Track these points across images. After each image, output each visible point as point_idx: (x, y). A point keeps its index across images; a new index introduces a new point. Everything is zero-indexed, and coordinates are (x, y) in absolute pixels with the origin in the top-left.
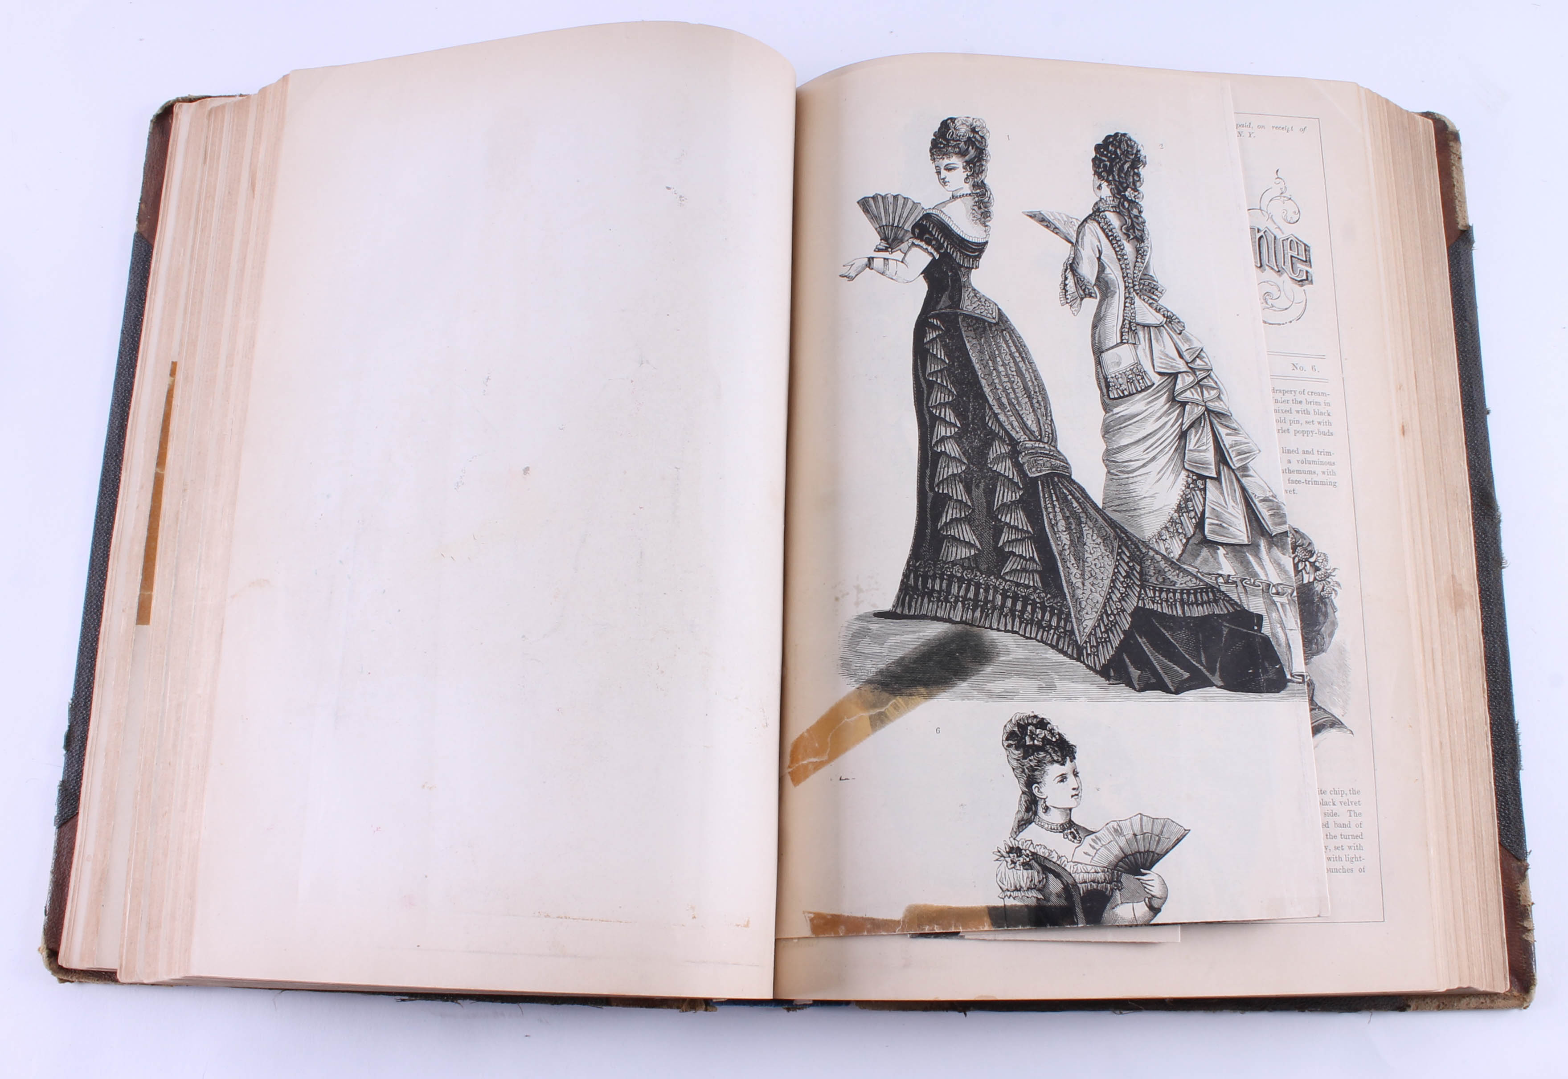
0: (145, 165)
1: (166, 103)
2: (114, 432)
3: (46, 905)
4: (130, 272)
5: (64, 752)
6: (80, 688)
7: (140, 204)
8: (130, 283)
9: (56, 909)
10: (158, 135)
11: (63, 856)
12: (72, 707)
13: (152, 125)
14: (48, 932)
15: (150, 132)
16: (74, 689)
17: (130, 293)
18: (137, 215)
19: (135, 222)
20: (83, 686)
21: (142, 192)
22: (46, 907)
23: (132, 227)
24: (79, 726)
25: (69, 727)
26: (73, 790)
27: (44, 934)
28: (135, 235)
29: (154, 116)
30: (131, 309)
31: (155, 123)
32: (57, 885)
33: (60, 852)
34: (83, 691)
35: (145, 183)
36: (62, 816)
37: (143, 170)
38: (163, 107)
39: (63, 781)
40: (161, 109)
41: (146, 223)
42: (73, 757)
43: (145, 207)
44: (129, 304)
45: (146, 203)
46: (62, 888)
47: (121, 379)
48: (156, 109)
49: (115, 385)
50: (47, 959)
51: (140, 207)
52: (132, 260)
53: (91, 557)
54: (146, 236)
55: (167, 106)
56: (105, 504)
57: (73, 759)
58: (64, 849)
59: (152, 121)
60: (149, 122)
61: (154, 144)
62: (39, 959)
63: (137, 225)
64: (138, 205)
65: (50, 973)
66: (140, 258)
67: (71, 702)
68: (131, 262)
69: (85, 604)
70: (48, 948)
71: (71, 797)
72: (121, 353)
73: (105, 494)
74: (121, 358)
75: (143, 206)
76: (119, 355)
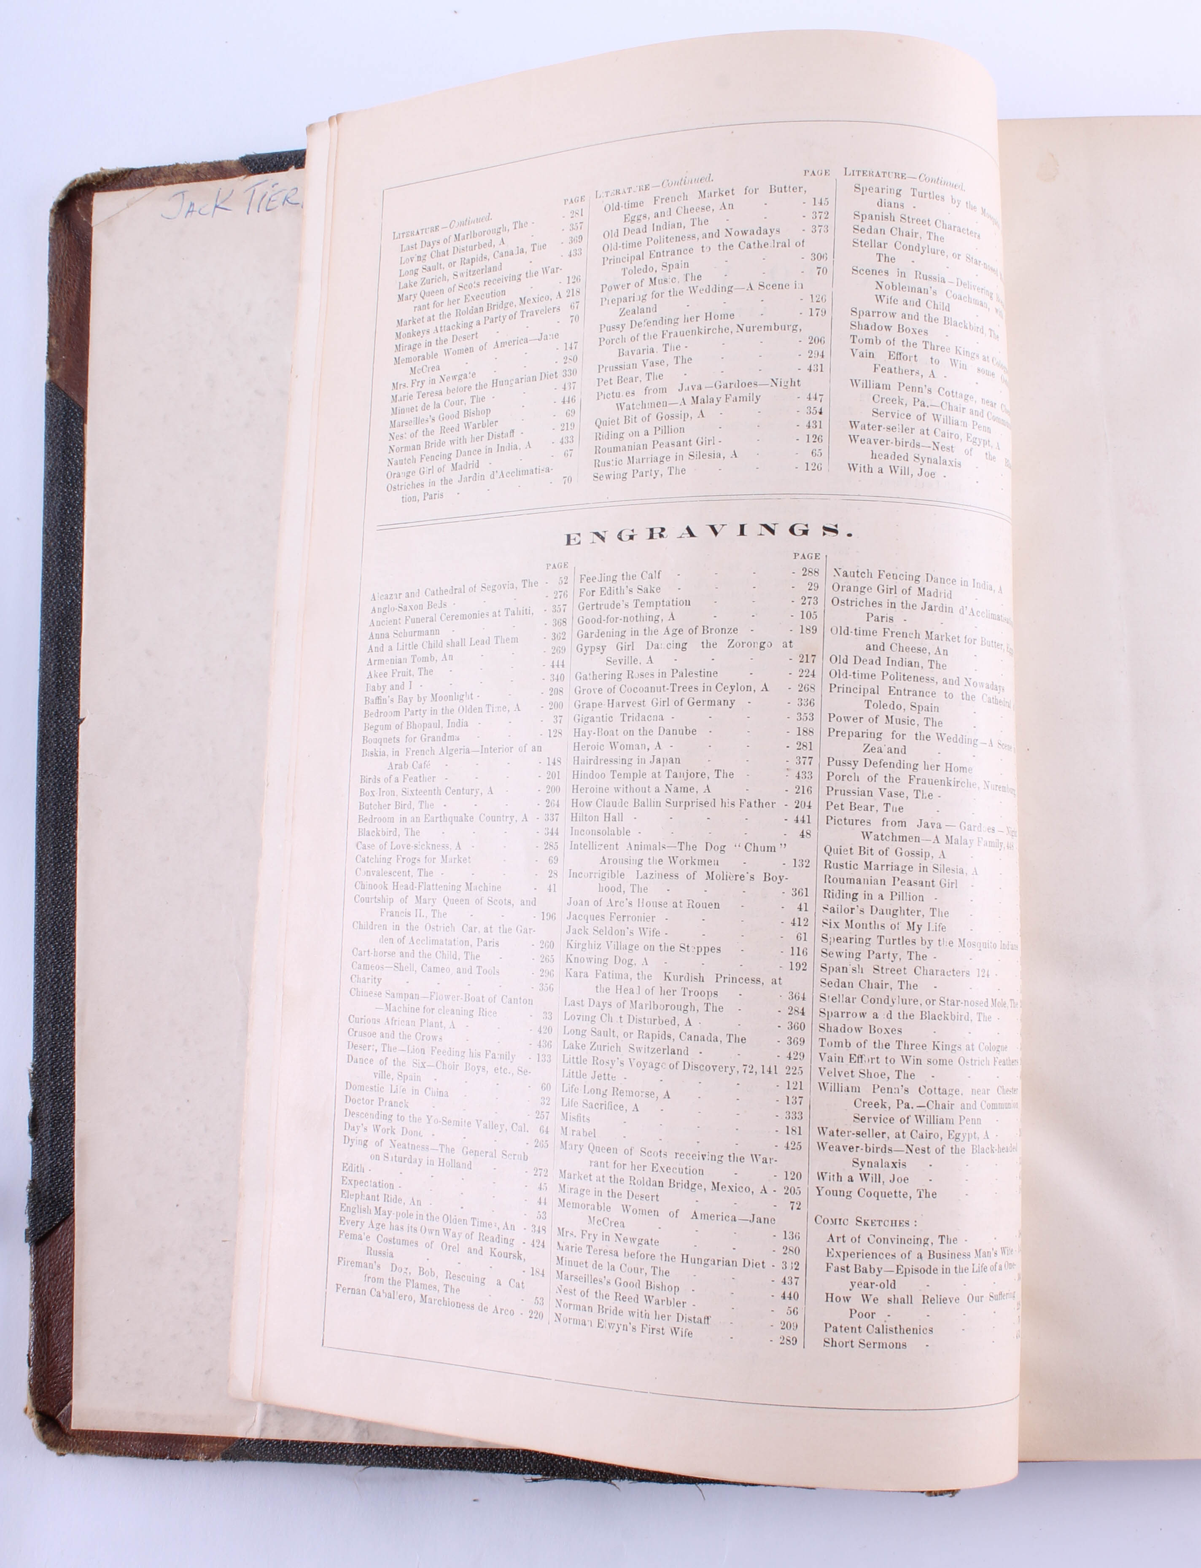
0: (50, 278)
1: (71, 184)
2: (50, 680)
3: (29, 1352)
4: (46, 441)
5: (31, 1139)
6: (43, 1050)
7: (49, 338)
8: (47, 459)
9: (43, 1358)
10: (62, 232)
11: (45, 1284)
12: (34, 1077)
13: (53, 218)
14: (36, 1389)
15: (51, 229)
16: (34, 1051)
17: (49, 473)
18: (46, 355)
19: (44, 367)
20: (47, 1046)
21: (50, 321)
22: (28, 1355)
23: (41, 374)
24: (47, 1104)
25: (34, 1104)
26: (48, 1193)
27: (31, 1392)
28: (46, 385)
29: (54, 203)
30: (53, 497)
31: (56, 214)
32: (41, 1325)
33: (40, 1278)
34: (46, 1054)
35: (52, 306)
36: (36, 1229)
37: (47, 286)
38: (66, 189)
39: (33, 1181)
40: (63, 193)
41: (61, 367)
42: (43, 1146)
43: (57, 342)
44: (50, 490)
45: (58, 337)
46: (47, 1328)
47: (51, 602)
48: (55, 193)
49: (43, 611)
50: (39, 1428)
51: (49, 342)
52: (46, 423)
53: (38, 863)
54: (62, 385)
55: (71, 187)
56: (48, 785)
57: (44, 1149)
58: (45, 1274)
59: (52, 211)
60: (49, 213)
61: (59, 245)
62: (28, 1425)
63: (48, 370)
64: (46, 340)
65: (44, 1446)
66: (58, 420)
67: (32, 1069)
68: (46, 426)
69: (35, 929)
70: (38, 1412)
71: (46, 1202)
72: (45, 563)
73: (46, 771)
74: (48, 570)
75: (54, 342)
76: (44, 566)
